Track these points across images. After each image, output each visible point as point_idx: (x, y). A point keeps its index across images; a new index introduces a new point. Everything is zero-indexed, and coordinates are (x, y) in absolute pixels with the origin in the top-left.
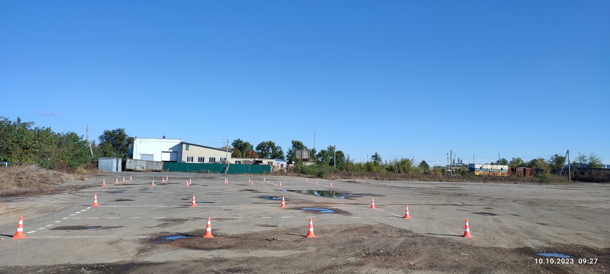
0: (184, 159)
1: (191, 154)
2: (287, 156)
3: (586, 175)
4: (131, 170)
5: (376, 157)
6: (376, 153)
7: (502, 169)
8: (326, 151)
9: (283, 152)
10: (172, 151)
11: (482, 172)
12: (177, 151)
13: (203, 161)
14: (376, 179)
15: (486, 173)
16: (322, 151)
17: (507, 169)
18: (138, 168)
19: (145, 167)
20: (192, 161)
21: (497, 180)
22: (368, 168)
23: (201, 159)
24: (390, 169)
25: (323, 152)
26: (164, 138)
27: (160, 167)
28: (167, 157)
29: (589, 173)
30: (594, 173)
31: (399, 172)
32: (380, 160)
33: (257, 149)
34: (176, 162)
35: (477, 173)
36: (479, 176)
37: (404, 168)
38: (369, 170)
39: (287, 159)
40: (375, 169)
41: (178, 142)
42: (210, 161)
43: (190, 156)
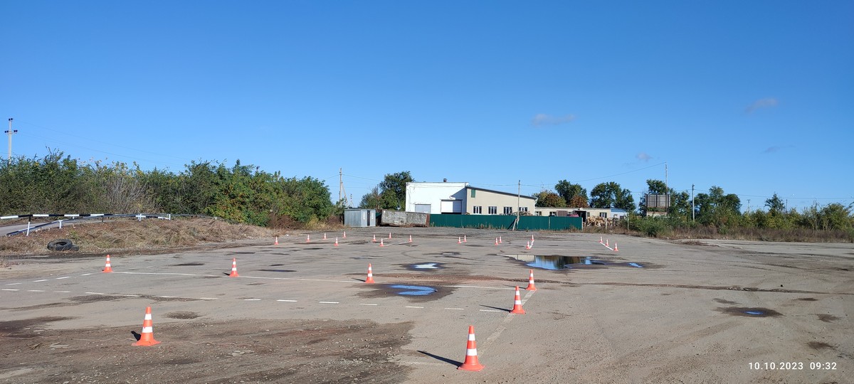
0: (470, 211)
1: (480, 203)
2: (641, 204)
4: (387, 225)
5: (775, 202)
6: (775, 196)
8: (706, 196)
9: (633, 197)
10: (454, 199)
12: (460, 199)
13: (496, 213)
14: (761, 239)
16: (699, 195)
18: (397, 222)
19: (405, 221)
20: (480, 213)
22: (758, 220)
23: (493, 210)
24: (803, 222)
25: (701, 196)
26: (445, 181)
27: (424, 221)
28: (449, 208)
31: (821, 228)
32: (781, 206)
33: (593, 194)
34: (460, 213)
37: (830, 221)
38: (760, 225)
39: (641, 209)
40: (772, 222)
41: (462, 186)
42: (505, 212)
43: (478, 205)
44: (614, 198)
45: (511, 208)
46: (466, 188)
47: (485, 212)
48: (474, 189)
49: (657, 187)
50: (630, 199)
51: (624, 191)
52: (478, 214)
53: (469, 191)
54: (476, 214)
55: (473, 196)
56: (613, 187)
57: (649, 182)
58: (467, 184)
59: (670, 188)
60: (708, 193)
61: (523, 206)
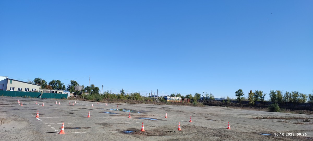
2: (67, 89)
3: (209, 103)
5: (122, 91)
6: (123, 89)
7: (178, 99)
11: (170, 100)
12: (4, 84)
13: (21, 90)
15: (172, 101)
16: (87, 87)
17: (180, 99)
21: (177, 104)
24: (129, 98)
29: (210, 102)
30: (212, 101)
31: (133, 99)
32: (124, 93)
35: (168, 101)
36: (169, 102)
37: (136, 97)
38: (119, 98)
40: (122, 98)
41: (5, 78)
42: (25, 90)
43: (13, 87)
44: (58, 86)
45: (29, 89)
46: (7, 79)
47: (16, 90)
48: (11, 80)
49: (74, 83)
50: (64, 87)
51: (62, 83)
52: (13, 91)
53: (9, 81)
54: (11, 91)
55: (11, 83)
56: (58, 82)
57: (71, 81)
58: (7, 77)
59: (78, 84)
60: (90, 86)
61: (34, 88)
